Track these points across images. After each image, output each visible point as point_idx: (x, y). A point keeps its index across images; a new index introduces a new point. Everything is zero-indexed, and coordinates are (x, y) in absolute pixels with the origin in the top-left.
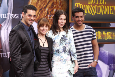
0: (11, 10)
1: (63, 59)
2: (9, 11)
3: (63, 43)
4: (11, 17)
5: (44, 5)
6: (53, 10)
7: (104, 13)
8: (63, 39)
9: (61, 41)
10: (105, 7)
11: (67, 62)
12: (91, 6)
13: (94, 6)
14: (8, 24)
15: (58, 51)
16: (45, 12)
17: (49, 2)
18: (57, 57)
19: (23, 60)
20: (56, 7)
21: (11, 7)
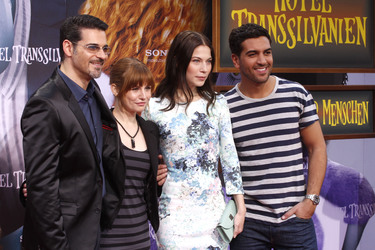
0: (23, 36)
1: (197, 189)
2: (18, 37)
3: (199, 139)
4: (23, 57)
5: (131, 17)
6: (160, 34)
7: (327, 41)
8: (199, 127)
9: (193, 133)
10: (330, 20)
11: (210, 199)
12: (282, 18)
13: (293, 19)
14: (14, 80)
15: (182, 165)
16: (135, 40)
17: (146, 9)
18: (180, 183)
19: (68, 197)
20: (169, 21)
21: (24, 24)
